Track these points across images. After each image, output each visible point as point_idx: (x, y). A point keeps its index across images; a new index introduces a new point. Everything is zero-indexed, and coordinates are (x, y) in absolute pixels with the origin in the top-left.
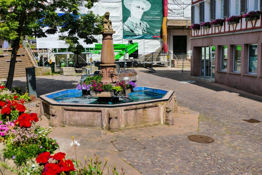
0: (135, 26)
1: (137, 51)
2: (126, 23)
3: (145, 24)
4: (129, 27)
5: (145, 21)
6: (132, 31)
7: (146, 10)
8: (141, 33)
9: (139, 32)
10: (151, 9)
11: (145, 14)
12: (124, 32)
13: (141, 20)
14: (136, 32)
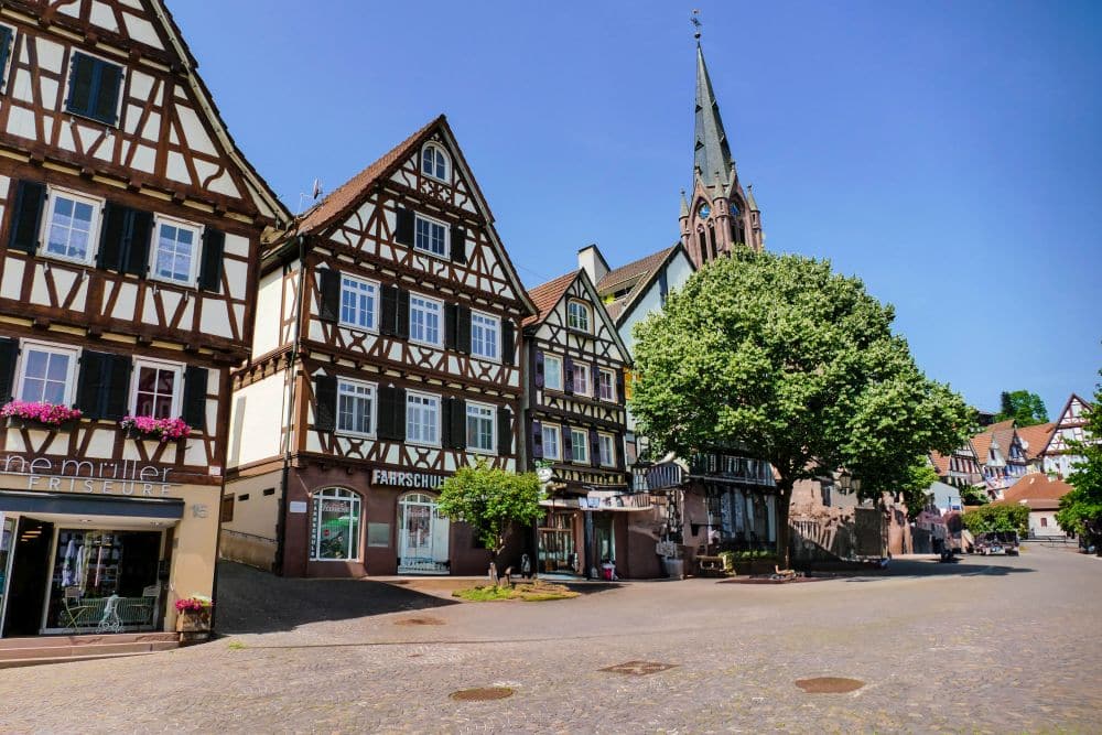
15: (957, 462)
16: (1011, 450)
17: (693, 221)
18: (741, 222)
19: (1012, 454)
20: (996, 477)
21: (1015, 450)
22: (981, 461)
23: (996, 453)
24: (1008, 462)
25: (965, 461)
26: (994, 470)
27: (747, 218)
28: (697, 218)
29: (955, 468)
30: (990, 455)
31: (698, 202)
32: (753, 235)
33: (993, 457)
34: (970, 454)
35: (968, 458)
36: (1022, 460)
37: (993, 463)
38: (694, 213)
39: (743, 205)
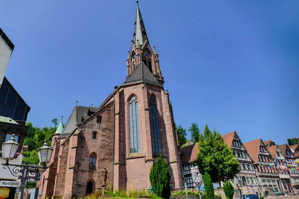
15: (262, 157)
16: (286, 152)
17: (131, 61)
18: (150, 59)
19: (287, 154)
20: (282, 164)
21: (288, 152)
22: (273, 157)
23: (280, 154)
24: (286, 157)
25: (266, 157)
26: (280, 161)
27: (152, 58)
28: (133, 59)
29: (261, 160)
30: (277, 154)
31: (133, 53)
32: (155, 63)
33: (279, 156)
34: (268, 154)
35: (267, 156)
36: (292, 157)
37: (279, 158)
38: (132, 58)
39: (151, 53)
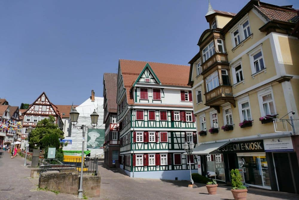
0: (92, 143)
1: (90, 153)
2: (88, 142)
3: (97, 143)
4: (89, 144)
5: (97, 141)
6: (91, 145)
7: (97, 137)
8: (95, 146)
9: (94, 146)
10: (100, 136)
11: (97, 138)
12: (87, 146)
13: (95, 141)
14: (92, 146)
